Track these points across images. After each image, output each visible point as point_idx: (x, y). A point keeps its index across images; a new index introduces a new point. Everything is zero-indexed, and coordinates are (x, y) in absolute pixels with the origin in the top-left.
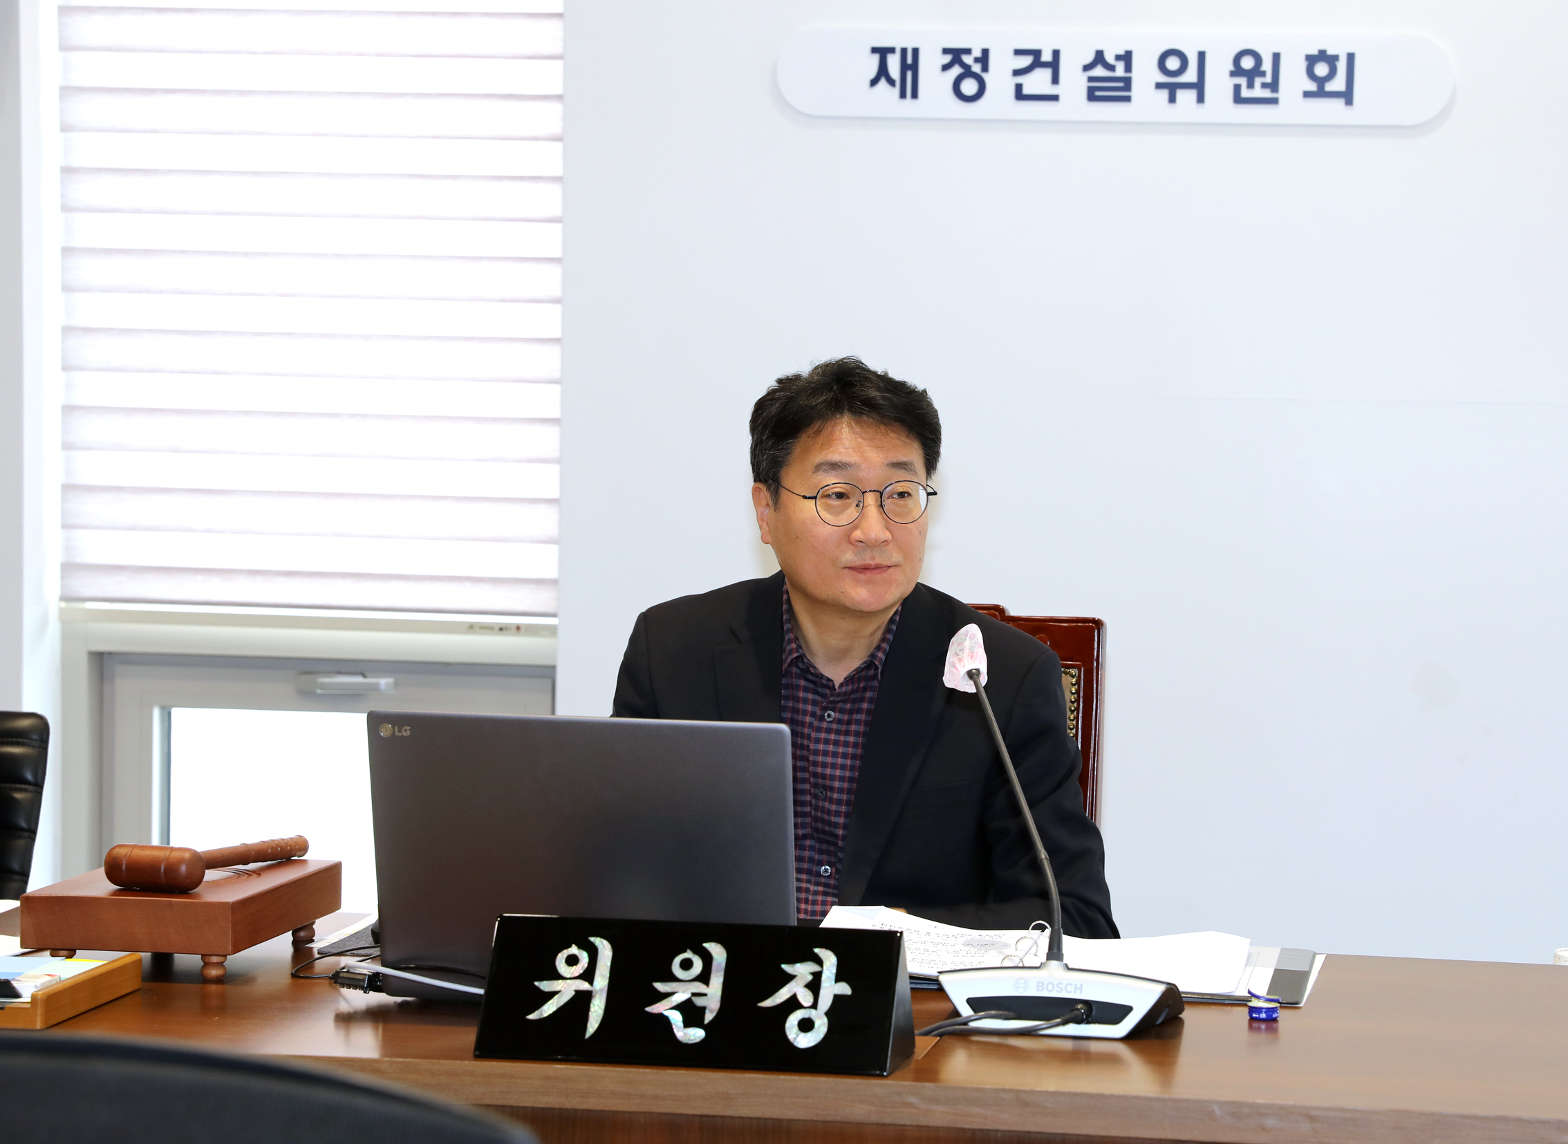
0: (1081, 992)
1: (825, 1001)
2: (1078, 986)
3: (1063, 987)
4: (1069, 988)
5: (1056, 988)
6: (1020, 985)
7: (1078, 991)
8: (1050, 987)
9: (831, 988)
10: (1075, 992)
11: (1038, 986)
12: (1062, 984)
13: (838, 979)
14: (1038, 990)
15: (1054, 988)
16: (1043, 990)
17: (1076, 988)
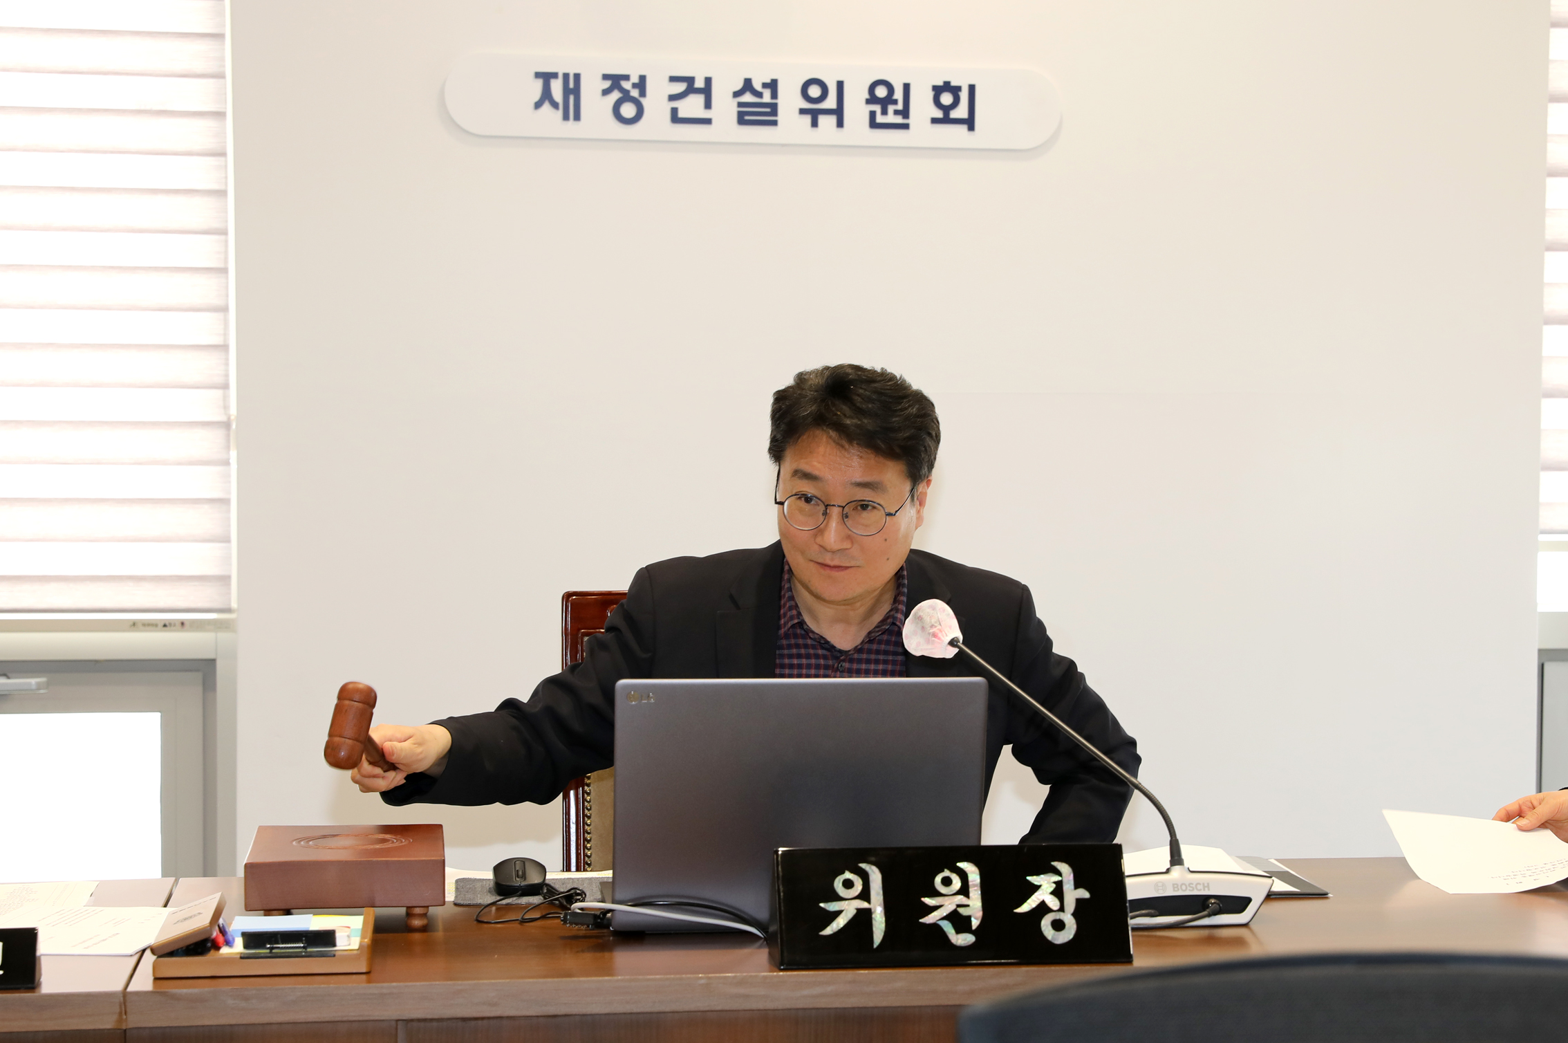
0: (1209, 890)
1: (1070, 905)
2: (1206, 885)
3: (1194, 886)
4: (1199, 887)
5: (1188, 888)
6: (1161, 888)
7: (1206, 889)
8: (1184, 887)
9: (1073, 894)
10: (1204, 890)
11: (1174, 888)
12: (1192, 884)
13: (1076, 887)
14: (1174, 890)
15: (1186, 888)
16: (1178, 890)
17: (1204, 887)
